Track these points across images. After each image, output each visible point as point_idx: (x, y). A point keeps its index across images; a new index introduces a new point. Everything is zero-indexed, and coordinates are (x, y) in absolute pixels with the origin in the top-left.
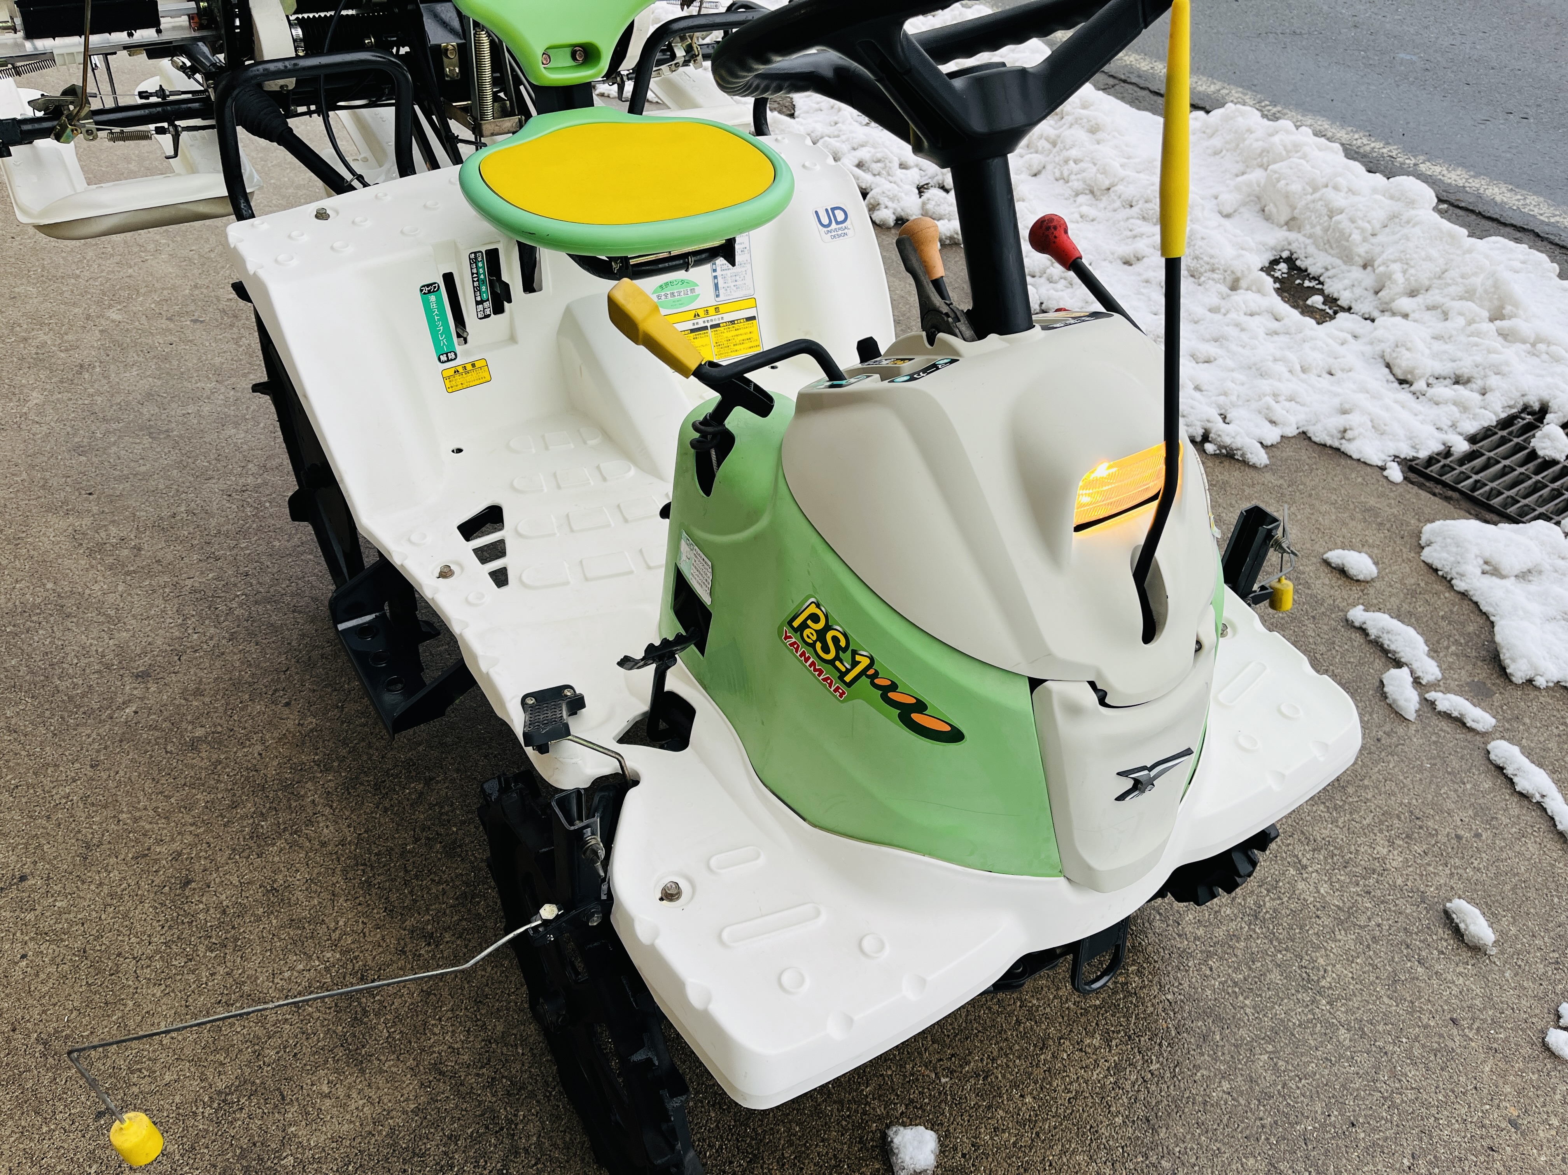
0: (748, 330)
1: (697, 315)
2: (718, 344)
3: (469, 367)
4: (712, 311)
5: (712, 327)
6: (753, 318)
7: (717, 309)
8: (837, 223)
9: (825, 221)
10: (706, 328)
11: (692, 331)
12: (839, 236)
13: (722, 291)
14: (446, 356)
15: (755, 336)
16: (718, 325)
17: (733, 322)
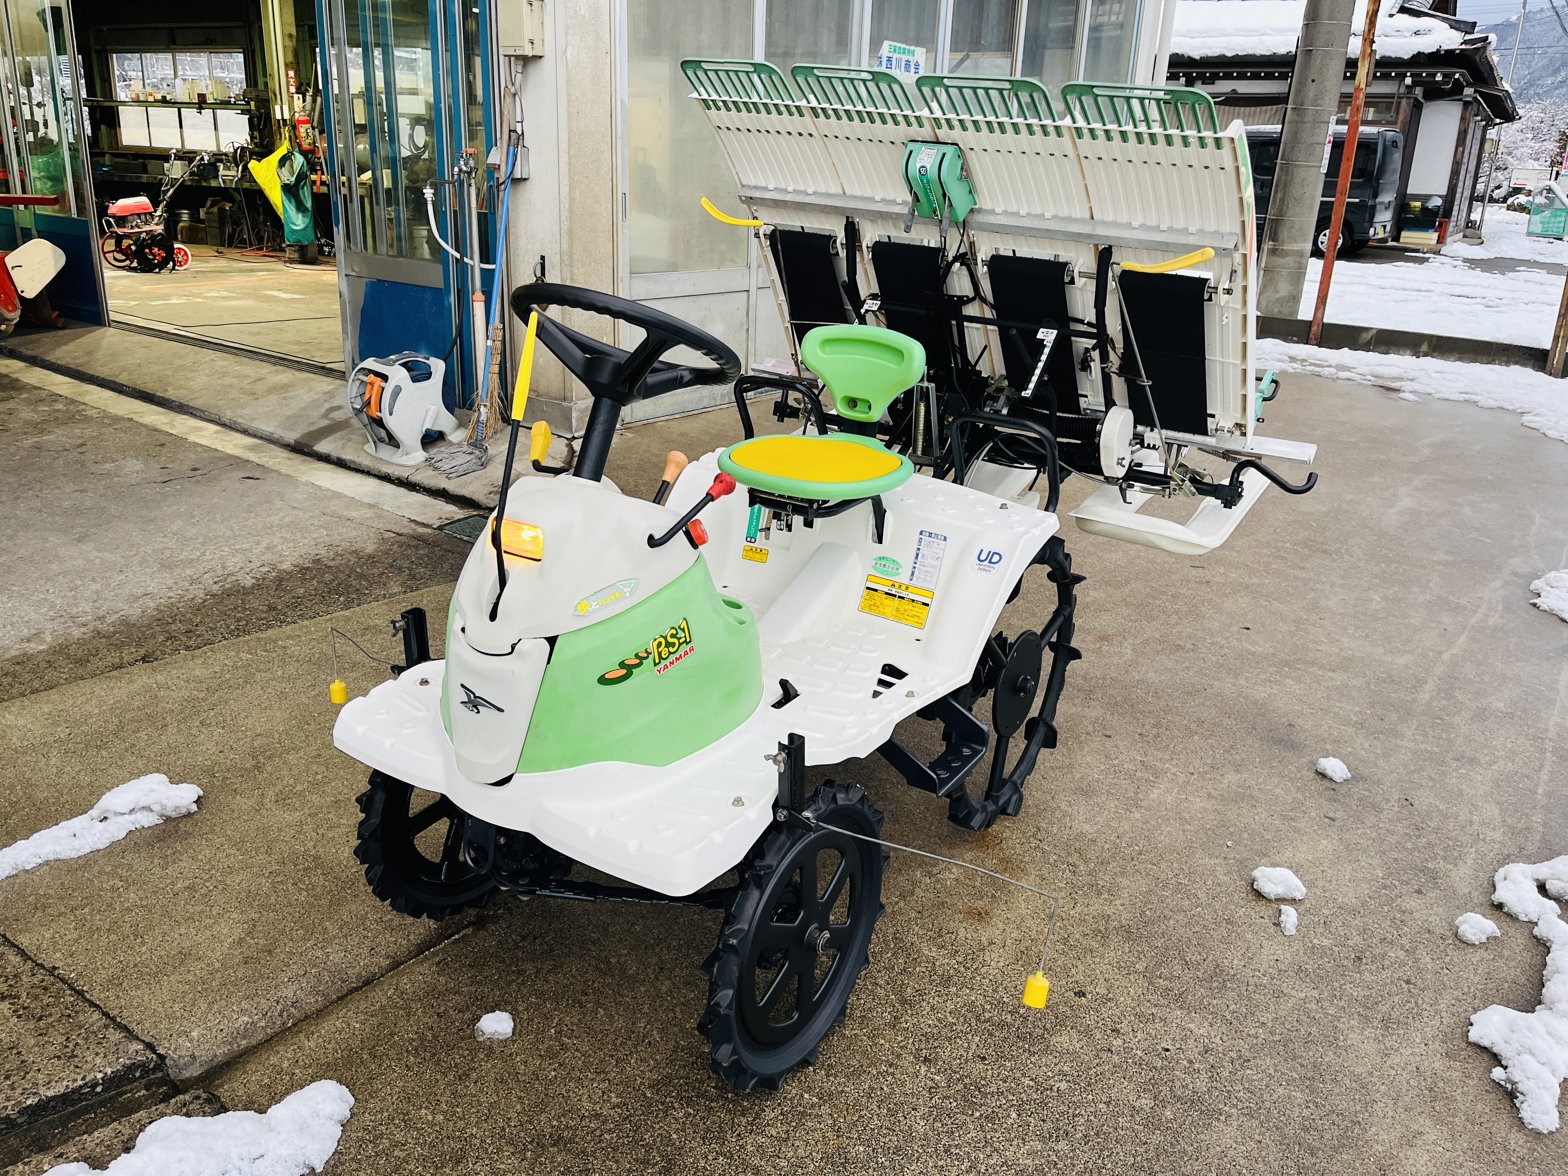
0: (920, 611)
1: (893, 585)
2: (897, 610)
3: (759, 550)
4: (903, 587)
5: (899, 597)
6: (927, 605)
7: (907, 588)
8: (990, 562)
9: (983, 557)
10: (895, 596)
11: (886, 593)
12: (984, 570)
13: (915, 578)
14: (751, 539)
15: (923, 616)
16: (903, 598)
17: (913, 601)
